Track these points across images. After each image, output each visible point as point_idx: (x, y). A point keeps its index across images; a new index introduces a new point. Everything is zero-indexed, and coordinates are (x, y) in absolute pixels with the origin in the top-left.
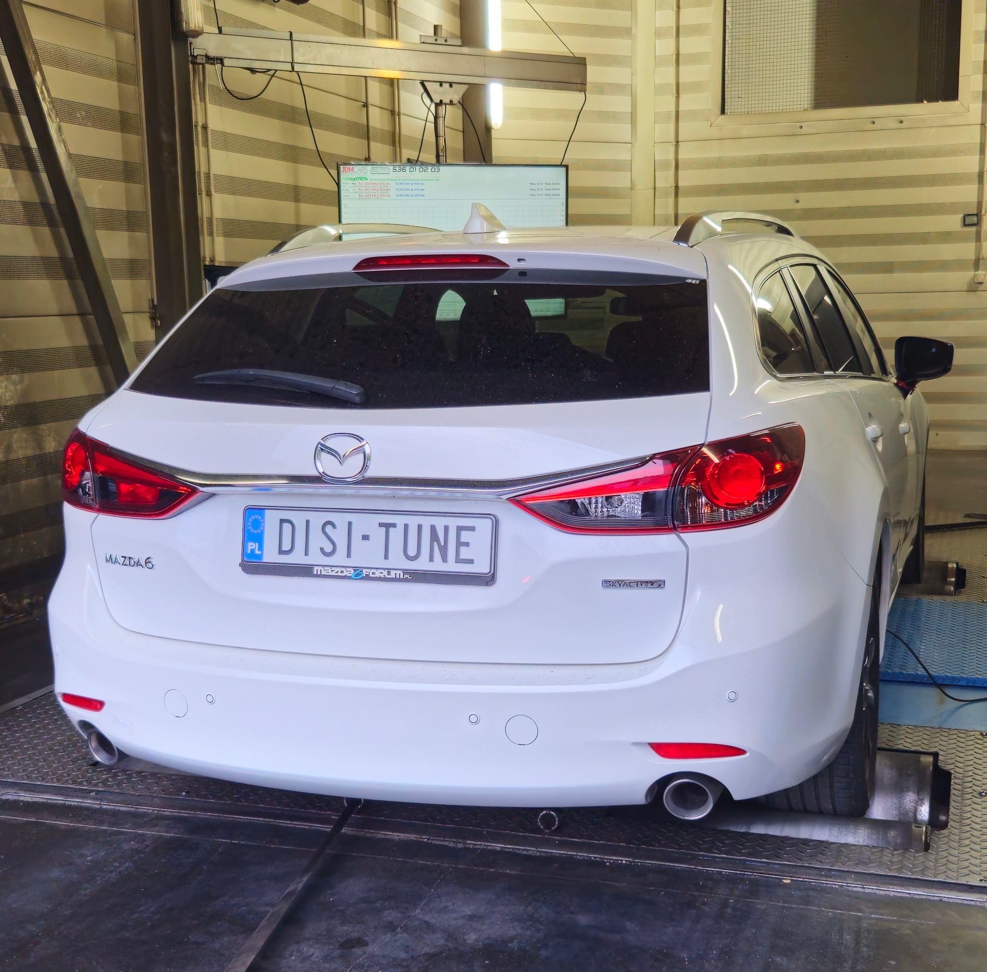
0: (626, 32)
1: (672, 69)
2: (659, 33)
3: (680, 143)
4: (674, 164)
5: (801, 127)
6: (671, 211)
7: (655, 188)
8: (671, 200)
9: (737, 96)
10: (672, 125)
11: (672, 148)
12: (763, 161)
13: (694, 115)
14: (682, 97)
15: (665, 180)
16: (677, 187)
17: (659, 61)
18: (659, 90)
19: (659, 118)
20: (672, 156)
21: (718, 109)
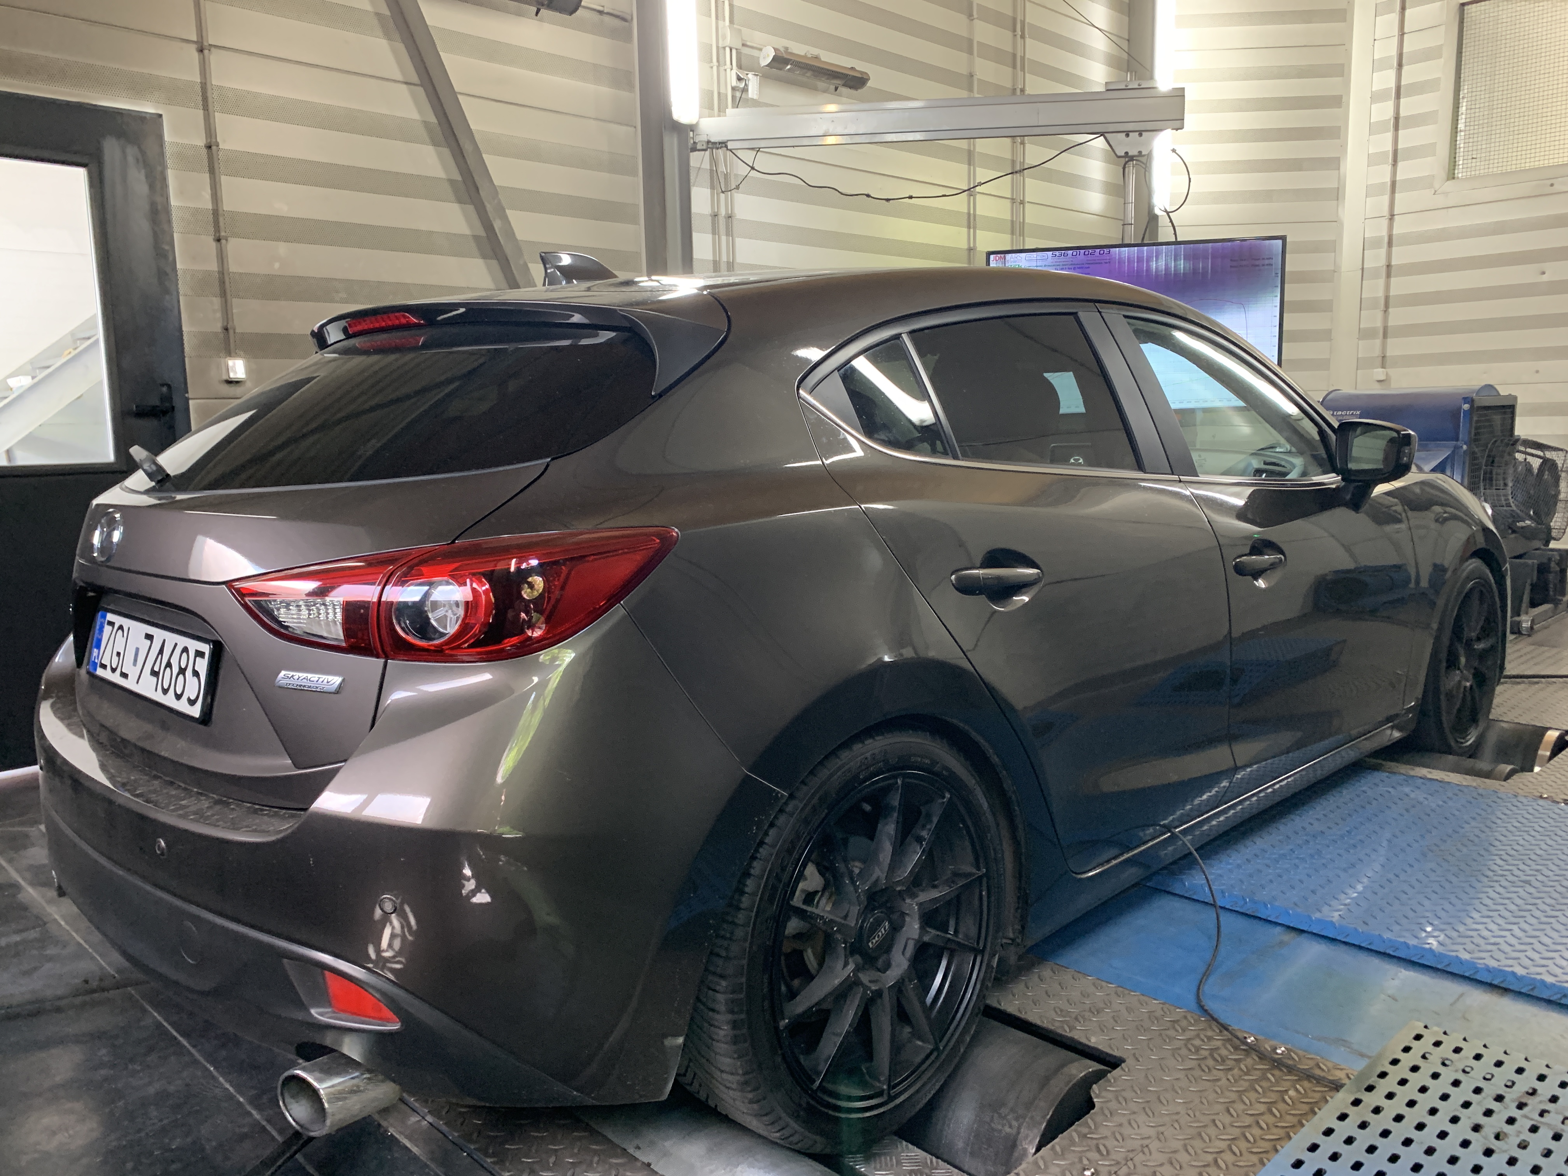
0: (1337, 101)
1: (1389, 135)
2: (1377, 97)
3: (1396, 217)
4: (1386, 240)
5: (1552, 185)
6: (1381, 294)
7: (1363, 269)
8: (1382, 282)
9: (1470, 157)
10: (1386, 198)
11: (1385, 222)
12: (1500, 229)
13: (1414, 184)
14: (1400, 165)
15: (1376, 259)
16: (1389, 266)
17: (1375, 129)
18: (1373, 160)
19: (1371, 191)
20: (1384, 233)
21: (1443, 174)
